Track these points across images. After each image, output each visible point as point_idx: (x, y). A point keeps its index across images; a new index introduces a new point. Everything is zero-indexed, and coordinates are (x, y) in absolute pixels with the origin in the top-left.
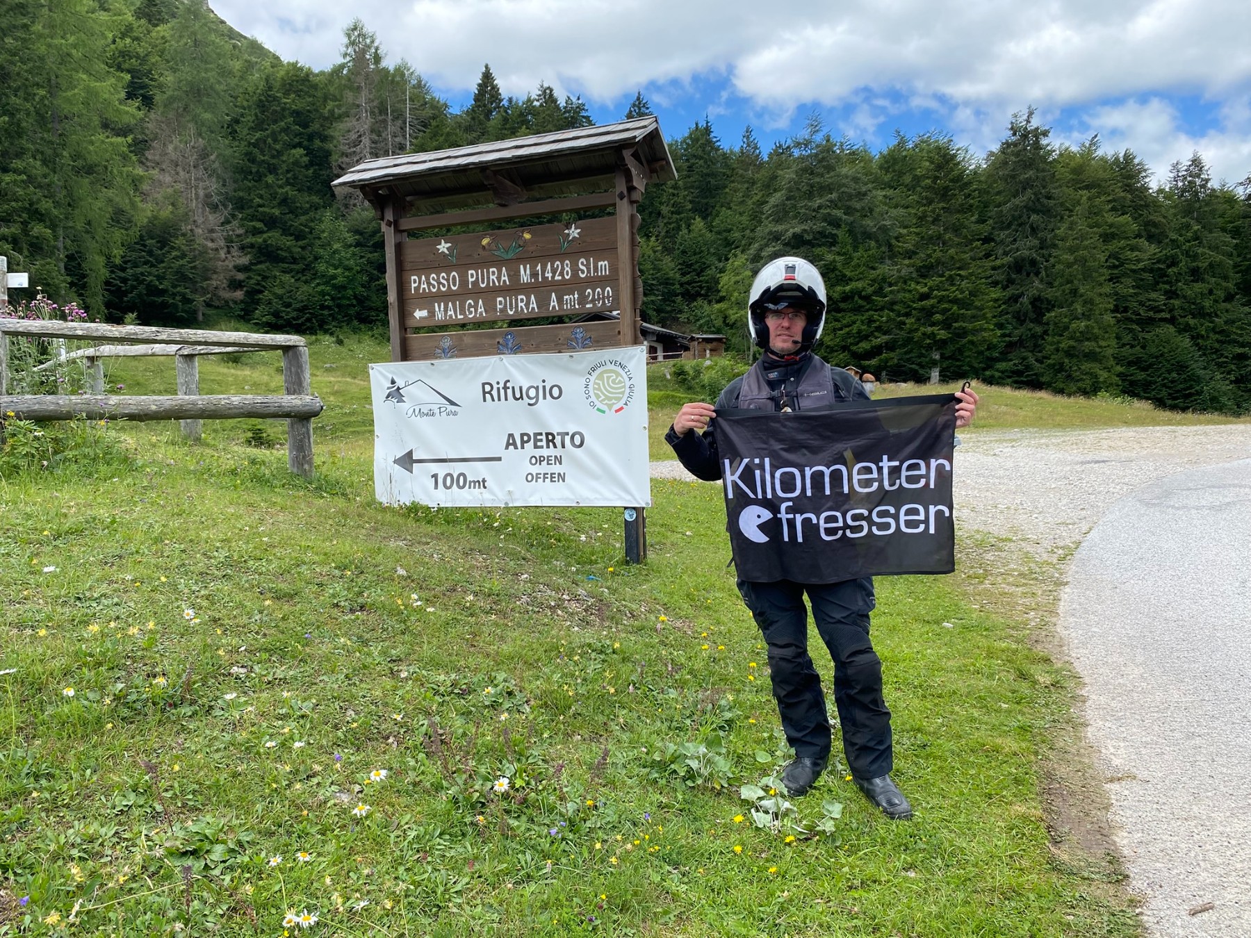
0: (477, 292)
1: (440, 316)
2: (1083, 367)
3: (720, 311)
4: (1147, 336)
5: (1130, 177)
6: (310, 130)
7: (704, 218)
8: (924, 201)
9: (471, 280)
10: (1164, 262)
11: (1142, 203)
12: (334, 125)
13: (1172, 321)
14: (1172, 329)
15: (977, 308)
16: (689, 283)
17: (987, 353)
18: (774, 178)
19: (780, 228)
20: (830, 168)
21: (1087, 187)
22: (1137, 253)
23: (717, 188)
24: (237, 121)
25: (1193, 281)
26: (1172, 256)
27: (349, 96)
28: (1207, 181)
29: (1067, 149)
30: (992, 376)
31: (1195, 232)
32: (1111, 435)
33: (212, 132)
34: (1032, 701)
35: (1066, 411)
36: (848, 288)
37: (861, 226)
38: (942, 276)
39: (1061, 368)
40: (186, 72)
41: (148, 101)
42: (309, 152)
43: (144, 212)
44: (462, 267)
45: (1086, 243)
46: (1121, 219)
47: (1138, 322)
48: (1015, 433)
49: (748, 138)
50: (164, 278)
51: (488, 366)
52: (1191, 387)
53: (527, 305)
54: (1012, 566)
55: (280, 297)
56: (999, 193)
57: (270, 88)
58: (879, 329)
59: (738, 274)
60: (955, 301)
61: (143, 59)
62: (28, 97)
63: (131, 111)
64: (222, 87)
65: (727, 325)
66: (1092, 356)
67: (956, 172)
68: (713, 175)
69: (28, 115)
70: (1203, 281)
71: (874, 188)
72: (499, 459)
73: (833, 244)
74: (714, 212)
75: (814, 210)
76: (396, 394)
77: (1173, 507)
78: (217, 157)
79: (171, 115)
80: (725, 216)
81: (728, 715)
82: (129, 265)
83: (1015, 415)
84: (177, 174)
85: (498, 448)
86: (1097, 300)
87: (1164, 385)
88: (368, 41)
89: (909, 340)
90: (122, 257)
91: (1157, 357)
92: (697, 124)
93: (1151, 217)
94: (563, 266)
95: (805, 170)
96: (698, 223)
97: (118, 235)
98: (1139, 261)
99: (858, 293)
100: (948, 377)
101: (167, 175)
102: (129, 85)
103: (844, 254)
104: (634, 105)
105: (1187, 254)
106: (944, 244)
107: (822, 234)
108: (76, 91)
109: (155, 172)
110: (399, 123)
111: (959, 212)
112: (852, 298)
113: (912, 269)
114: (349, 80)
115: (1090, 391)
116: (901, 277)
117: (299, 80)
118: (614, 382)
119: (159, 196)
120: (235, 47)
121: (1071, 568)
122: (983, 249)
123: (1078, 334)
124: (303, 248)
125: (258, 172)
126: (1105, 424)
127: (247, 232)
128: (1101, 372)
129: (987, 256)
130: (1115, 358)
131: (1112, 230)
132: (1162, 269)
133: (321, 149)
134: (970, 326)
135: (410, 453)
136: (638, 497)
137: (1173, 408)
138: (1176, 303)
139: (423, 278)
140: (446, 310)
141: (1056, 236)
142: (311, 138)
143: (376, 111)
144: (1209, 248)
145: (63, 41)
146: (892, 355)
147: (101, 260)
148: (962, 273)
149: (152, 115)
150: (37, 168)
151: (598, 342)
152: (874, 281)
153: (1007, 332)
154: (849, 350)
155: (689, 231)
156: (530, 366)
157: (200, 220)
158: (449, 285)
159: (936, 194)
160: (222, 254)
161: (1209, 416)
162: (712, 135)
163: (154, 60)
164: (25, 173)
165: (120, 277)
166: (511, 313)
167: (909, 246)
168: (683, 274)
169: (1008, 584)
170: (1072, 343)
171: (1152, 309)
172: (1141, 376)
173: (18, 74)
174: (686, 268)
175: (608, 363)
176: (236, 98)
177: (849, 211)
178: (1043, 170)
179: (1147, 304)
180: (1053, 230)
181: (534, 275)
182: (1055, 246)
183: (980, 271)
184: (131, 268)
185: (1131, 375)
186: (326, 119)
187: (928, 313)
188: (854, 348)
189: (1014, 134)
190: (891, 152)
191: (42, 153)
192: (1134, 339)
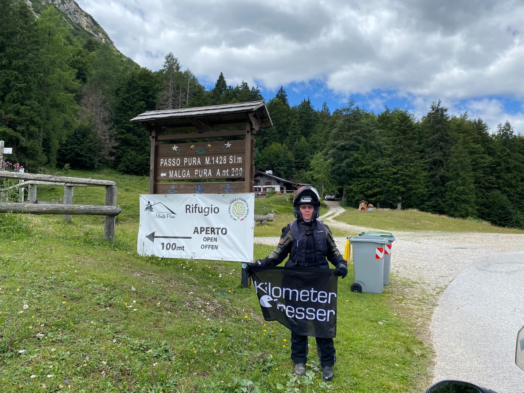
0: (187, 167)
1: (171, 176)
2: (462, 206)
3: (310, 174)
4: (488, 194)
5: (481, 129)
6: (148, 94)
7: (306, 137)
8: (396, 135)
9: (185, 162)
10: (495, 164)
11: (486, 140)
12: (158, 93)
13: (499, 188)
14: (499, 192)
15: (417, 179)
16: (298, 162)
17: (422, 198)
18: (334, 122)
19: (336, 142)
20: (357, 120)
21: (463, 132)
22: (484, 160)
23: (312, 126)
24: (119, 90)
25: (507, 172)
26: (498, 162)
27: (165, 82)
28: (512, 132)
29: (455, 117)
30: (424, 208)
31: (508, 153)
32: (470, 236)
33: (108, 93)
34: (410, 363)
35: (453, 224)
36: (363, 168)
37: (370, 143)
38: (403, 165)
39: (452, 206)
40: (101, 70)
41: (84, 80)
42: (147, 103)
43: (77, 123)
44: (182, 156)
45: (462, 155)
46: (477, 146)
47: (485, 188)
48: (431, 233)
49: (325, 106)
50: (83, 150)
51: (189, 198)
52: (507, 216)
53: (207, 173)
54: (416, 295)
55: (130, 160)
56: (427, 133)
57: (133, 77)
58: (376, 185)
59: (318, 160)
60: (408, 176)
61: (84, 64)
62: (35, 76)
63: (77, 84)
64: (114, 76)
65: (313, 180)
66: (465, 201)
67: (409, 124)
68: (310, 120)
69: (34, 83)
70: (512, 173)
71: (375, 128)
72: (190, 238)
73: (358, 150)
74: (310, 135)
75: (350, 136)
76: (150, 208)
77: (490, 271)
78: (110, 103)
79: (93, 86)
80: (314, 137)
81: (269, 365)
82: (69, 144)
83: (432, 225)
84: (93, 109)
85: (190, 233)
86: (467, 178)
87: (496, 215)
88: (175, 61)
89: (388, 191)
90: (66, 141)
91: (493, 203)
92: (305, 100)
93: (490, 146)
94: (223, 158)
95: (347, 120)
96: (303, 139)
97: (65, 132)
98: (485, 163)
99: (368, 170)
100: (405, 207)
101: (88, 109)
102: (77, 74)
103: (362, 154)
104: (279, 91)
105: (504, 161)
106: (403, 152)
107: (353, 146)
108: (55, 75)
109: (83, 108)
110: (184, 93)
111: (410, 140)
112: (365, 172)
113: (390, 162)
114: (166, 76)
115: (464, 217)
116: (385, 165)
117: (146, 74)
118: (241, 207)
119: (84, 117)
120: (122, 61)
121: (441, 298)
122: (419, 155)
123: (459, 192)
124: (141, 141)
125: (125, 110)
126: (470, 231)
127: (118, 133)
128: (469, 208)
129: (422, 158)
130: (475, 202)
131: (473, 150)
132: (494, 167)
133: (152, 102)
134: (414, 186)
135: (154, 233)
136: (248, 258)
137: (500, 225)
138: (501, 181)
139: (166, 160)
140: (174, 174)
141: (450, 151)
142: (148, 97)
143: (176, 88)
144: (514, 159)
145: (52, 56)
146: (381, 196)
147: (57, 142)
148: (411, 164)
149: (85, 86)
150: (36, 104)
151: (235, 190)
152: (374, 166)
153: (430, 189)
154: (364, 194)
155: (299, 142)
156: (206, 199)
157: (100, 128)
158: (176, 163)
159: (400, 132)
160: (108, 141)
161: (514, 230)
162: (310, 104)
163: (89, 65)
164: (30, 106)
165: (65, 149)
166: (201, 176)
167: (389, 152)
168: (296, 159)
169: (412, 304)
170: (457, 195)
171: (490, 183)
172: (486, 211)
173: (32, 67)
174: (297, 156)
175: (239, 199)
176: (120, 80)
177: (365, 137)
178: (445, 125)
179: (488, 181)
180: (449, 149)
181: (211, 161)
182: (450, 155)
183: (418, 164)
184: (70, 145)
185: (482, 210)
186: (155, 90)
187: (397, 180)
188: (365, 193)
189: (433, 110)
190: (383, 114)
191: (38, 98)
192: (483, 195)
